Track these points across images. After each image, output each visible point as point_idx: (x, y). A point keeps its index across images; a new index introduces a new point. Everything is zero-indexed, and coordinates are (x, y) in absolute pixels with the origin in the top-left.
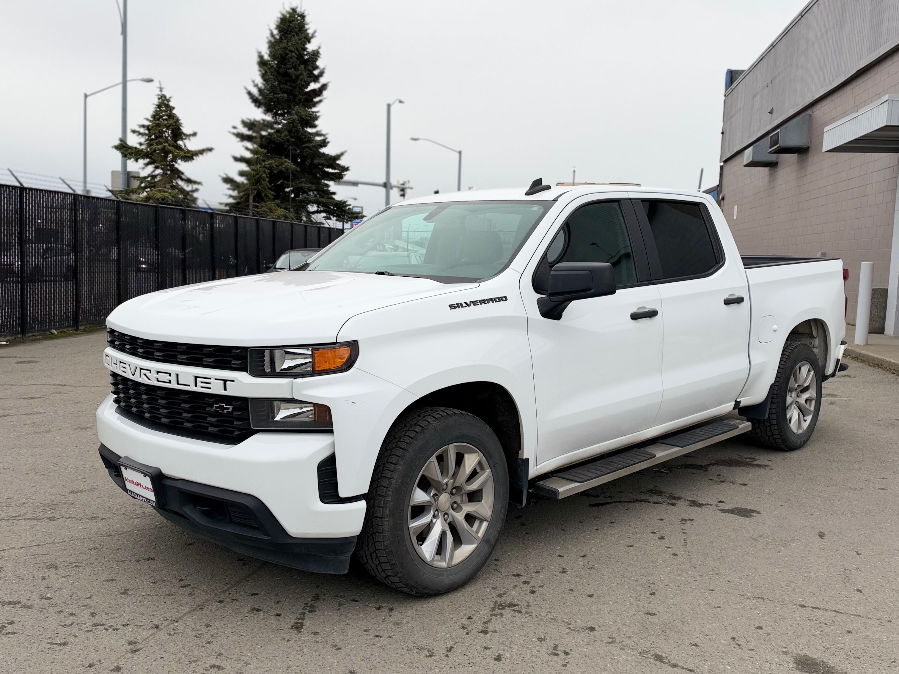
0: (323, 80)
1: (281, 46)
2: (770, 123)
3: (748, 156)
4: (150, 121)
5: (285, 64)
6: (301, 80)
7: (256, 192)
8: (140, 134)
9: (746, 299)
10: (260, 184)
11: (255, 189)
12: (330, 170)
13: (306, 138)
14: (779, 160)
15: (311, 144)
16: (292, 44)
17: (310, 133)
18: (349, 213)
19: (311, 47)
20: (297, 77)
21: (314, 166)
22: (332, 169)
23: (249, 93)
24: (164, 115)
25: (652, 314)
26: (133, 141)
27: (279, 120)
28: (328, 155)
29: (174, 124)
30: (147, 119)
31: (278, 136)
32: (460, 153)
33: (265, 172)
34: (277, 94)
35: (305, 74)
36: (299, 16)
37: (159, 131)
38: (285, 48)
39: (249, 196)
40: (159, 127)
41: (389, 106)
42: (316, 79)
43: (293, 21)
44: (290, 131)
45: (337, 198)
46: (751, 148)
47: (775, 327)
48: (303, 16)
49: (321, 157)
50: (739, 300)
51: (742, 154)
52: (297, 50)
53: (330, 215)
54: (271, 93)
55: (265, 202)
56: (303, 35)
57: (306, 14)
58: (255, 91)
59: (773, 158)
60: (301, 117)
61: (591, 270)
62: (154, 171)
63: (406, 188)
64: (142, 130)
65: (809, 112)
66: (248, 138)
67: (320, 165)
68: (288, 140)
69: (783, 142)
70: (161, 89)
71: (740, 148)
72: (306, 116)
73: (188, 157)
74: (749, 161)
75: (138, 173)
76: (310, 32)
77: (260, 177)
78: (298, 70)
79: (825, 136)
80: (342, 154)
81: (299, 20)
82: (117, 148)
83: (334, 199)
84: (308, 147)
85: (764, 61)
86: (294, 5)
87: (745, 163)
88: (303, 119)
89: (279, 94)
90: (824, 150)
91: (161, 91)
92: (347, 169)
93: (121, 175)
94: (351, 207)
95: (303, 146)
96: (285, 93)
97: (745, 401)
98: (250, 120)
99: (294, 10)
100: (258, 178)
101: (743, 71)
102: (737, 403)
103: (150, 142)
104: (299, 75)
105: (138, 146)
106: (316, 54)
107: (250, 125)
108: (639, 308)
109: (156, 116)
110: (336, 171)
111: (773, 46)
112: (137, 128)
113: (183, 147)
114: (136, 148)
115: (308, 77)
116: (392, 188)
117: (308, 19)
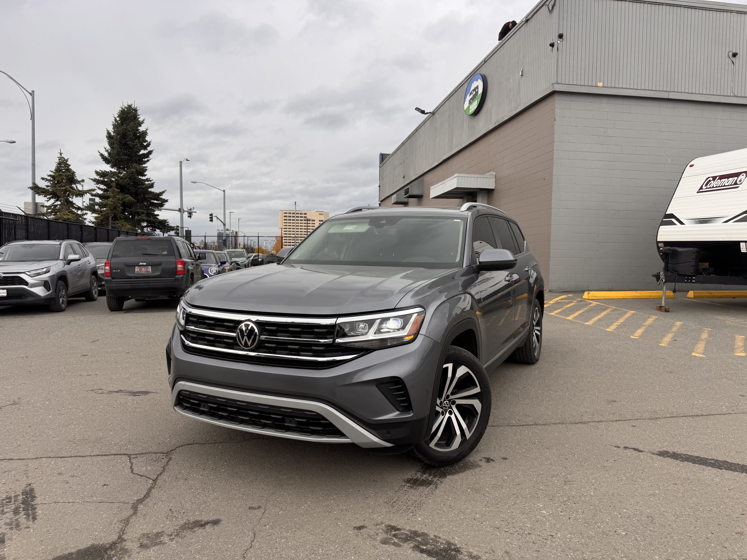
0: (149, 149)
1: (123, 127)
2: (404, 183)
3: (394, 199)
4: (54, 173)
5: (125, 138)
6: (136, 148)
7: (113, 215)
8: (47, 180)
10: (116, 210)
11: (112, 213)
12: (156, 202)
13: (140, 182)
14: (409, 201)
15: (144, 186)
16: (130, 127)
17: (143, 180)
18: (168, 227)
19: (142, 129)
20: (134, 146)
21: (145, 199)
22: (157, 201)
23: (102, 155)
24: (63, 169)
26: (43, 184)
27: (121, 172)
28: (154, 192)
29: (71, 175)
30: (52, 172)
31: (122, 181)
32: (224, 191)
33: (119, 203)
34: (121, 156)
35: (139, 145)
36: (134, 110)
37: (61, 179)
38: (126, 129)
39: (109, 217)
40: (61, 176)
41: (181, 162)
42: (145, 148)
43: (130, 113)
44: (130, 178)
45: (160, 218)
46: (395, 195)
48: (136, 110)
49: (149, 194)
51: (391, 197)
52: (133, 130)
53: (155, 228)
54: (116, 156)
55: (118, 220)
56: (137, 122)
57: (138, 109)
58: (106, 154)
59: (406, 200)
60: (137, 170)
62: (55, 202)
63: (192, 212)
64: (49, 178)
65: (422, 178)
66: (102, 182)
67: (149, 198)
68: (129, 184)
69: (411, 193)
70: (61, 154)
71: (389, 194)
72: (140, 169)
73: (81, 194)
74: (395, 202)
75: (44, 203)
76: (141, 120)
77: (116, 206)
78: (134, 142)
79: (431, 191)
80: (163, 192)
81: (133, 112)
82: (31, 188)
83: (158, 219)
84: (142, 188)
85: (399, 150)
86: (129, 104)
87: (393, 203)
88: (138, 171)
89: (122, 156)
90: (431, 197)
91: (61, 155)
92: (167, 201)
93: (31, 205)
94: (168, 223)
95: (138, 187)
96: (126, 156)
98: (102, 171)
99: (130, 106)
100: (115, 206)
101: (389, 154)
103: (53, 185)
104: (135, 145)
105: (45, 187)
106: (145, 133)
107: (103, 174)
109: (58, 170)
110: (160, 202)
111: (403, 144)
112: (46, 177)
113: (75, 188)
114: (44, 188)
115: (140, 147)
116: (184, 212)
117: (139, 112)
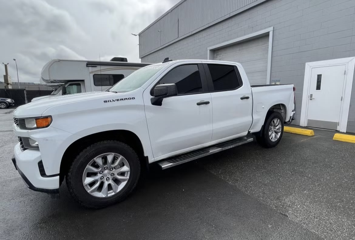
9: (251, 97)
25: (207, 103)
47: (263, 106)
50: (247, 98)
61: (167, 87)
97: (252, 131)
102: (249, 132)
108: (201, 101)
